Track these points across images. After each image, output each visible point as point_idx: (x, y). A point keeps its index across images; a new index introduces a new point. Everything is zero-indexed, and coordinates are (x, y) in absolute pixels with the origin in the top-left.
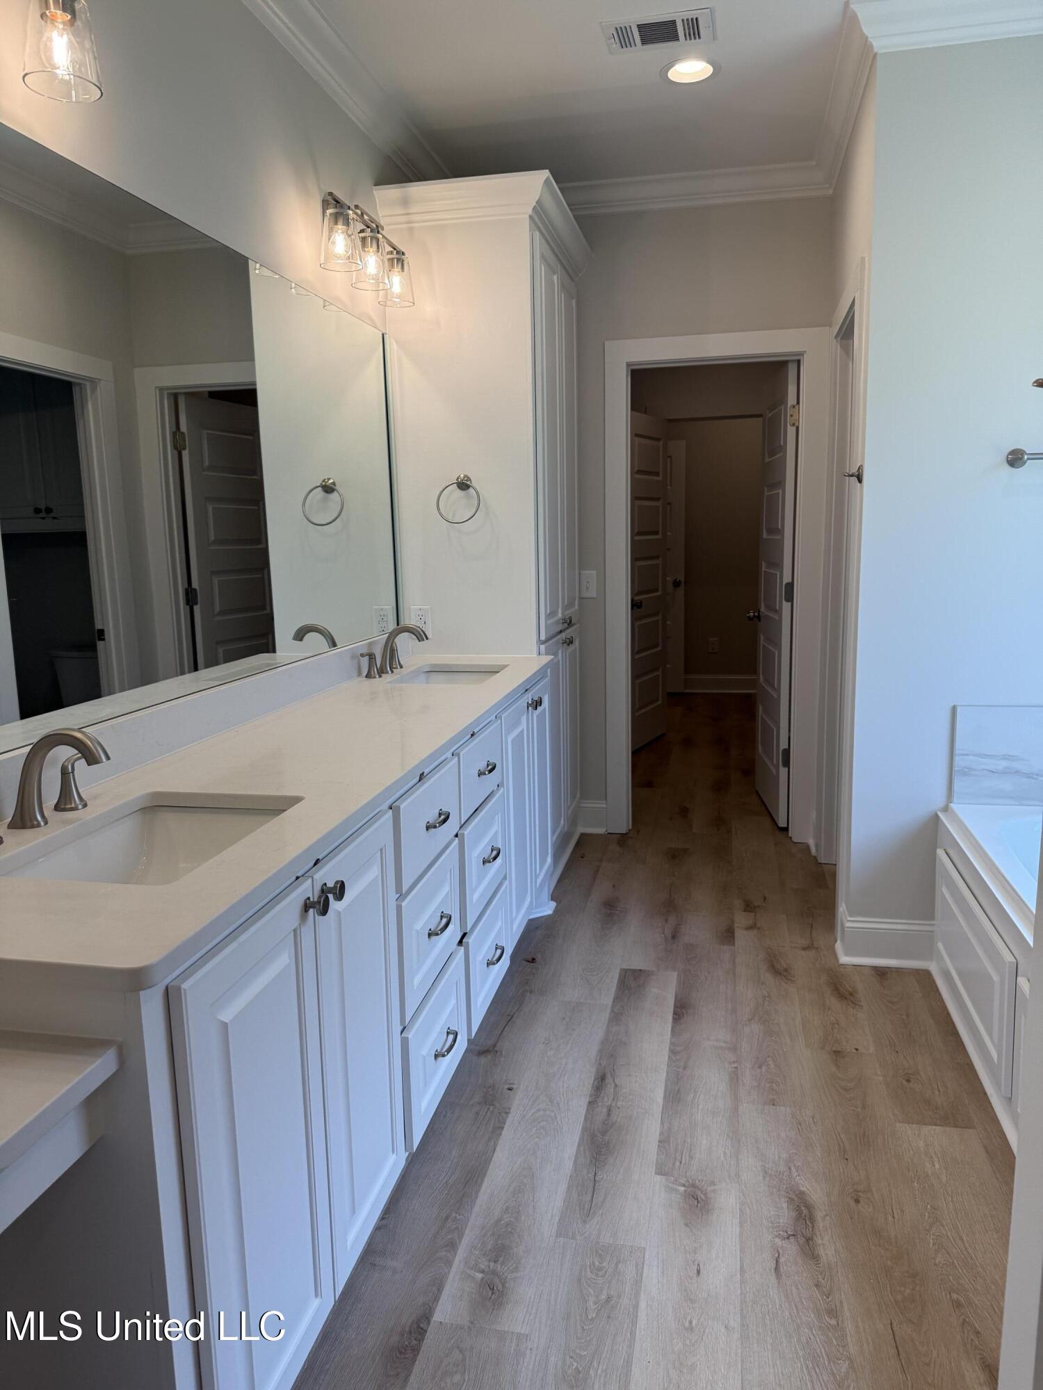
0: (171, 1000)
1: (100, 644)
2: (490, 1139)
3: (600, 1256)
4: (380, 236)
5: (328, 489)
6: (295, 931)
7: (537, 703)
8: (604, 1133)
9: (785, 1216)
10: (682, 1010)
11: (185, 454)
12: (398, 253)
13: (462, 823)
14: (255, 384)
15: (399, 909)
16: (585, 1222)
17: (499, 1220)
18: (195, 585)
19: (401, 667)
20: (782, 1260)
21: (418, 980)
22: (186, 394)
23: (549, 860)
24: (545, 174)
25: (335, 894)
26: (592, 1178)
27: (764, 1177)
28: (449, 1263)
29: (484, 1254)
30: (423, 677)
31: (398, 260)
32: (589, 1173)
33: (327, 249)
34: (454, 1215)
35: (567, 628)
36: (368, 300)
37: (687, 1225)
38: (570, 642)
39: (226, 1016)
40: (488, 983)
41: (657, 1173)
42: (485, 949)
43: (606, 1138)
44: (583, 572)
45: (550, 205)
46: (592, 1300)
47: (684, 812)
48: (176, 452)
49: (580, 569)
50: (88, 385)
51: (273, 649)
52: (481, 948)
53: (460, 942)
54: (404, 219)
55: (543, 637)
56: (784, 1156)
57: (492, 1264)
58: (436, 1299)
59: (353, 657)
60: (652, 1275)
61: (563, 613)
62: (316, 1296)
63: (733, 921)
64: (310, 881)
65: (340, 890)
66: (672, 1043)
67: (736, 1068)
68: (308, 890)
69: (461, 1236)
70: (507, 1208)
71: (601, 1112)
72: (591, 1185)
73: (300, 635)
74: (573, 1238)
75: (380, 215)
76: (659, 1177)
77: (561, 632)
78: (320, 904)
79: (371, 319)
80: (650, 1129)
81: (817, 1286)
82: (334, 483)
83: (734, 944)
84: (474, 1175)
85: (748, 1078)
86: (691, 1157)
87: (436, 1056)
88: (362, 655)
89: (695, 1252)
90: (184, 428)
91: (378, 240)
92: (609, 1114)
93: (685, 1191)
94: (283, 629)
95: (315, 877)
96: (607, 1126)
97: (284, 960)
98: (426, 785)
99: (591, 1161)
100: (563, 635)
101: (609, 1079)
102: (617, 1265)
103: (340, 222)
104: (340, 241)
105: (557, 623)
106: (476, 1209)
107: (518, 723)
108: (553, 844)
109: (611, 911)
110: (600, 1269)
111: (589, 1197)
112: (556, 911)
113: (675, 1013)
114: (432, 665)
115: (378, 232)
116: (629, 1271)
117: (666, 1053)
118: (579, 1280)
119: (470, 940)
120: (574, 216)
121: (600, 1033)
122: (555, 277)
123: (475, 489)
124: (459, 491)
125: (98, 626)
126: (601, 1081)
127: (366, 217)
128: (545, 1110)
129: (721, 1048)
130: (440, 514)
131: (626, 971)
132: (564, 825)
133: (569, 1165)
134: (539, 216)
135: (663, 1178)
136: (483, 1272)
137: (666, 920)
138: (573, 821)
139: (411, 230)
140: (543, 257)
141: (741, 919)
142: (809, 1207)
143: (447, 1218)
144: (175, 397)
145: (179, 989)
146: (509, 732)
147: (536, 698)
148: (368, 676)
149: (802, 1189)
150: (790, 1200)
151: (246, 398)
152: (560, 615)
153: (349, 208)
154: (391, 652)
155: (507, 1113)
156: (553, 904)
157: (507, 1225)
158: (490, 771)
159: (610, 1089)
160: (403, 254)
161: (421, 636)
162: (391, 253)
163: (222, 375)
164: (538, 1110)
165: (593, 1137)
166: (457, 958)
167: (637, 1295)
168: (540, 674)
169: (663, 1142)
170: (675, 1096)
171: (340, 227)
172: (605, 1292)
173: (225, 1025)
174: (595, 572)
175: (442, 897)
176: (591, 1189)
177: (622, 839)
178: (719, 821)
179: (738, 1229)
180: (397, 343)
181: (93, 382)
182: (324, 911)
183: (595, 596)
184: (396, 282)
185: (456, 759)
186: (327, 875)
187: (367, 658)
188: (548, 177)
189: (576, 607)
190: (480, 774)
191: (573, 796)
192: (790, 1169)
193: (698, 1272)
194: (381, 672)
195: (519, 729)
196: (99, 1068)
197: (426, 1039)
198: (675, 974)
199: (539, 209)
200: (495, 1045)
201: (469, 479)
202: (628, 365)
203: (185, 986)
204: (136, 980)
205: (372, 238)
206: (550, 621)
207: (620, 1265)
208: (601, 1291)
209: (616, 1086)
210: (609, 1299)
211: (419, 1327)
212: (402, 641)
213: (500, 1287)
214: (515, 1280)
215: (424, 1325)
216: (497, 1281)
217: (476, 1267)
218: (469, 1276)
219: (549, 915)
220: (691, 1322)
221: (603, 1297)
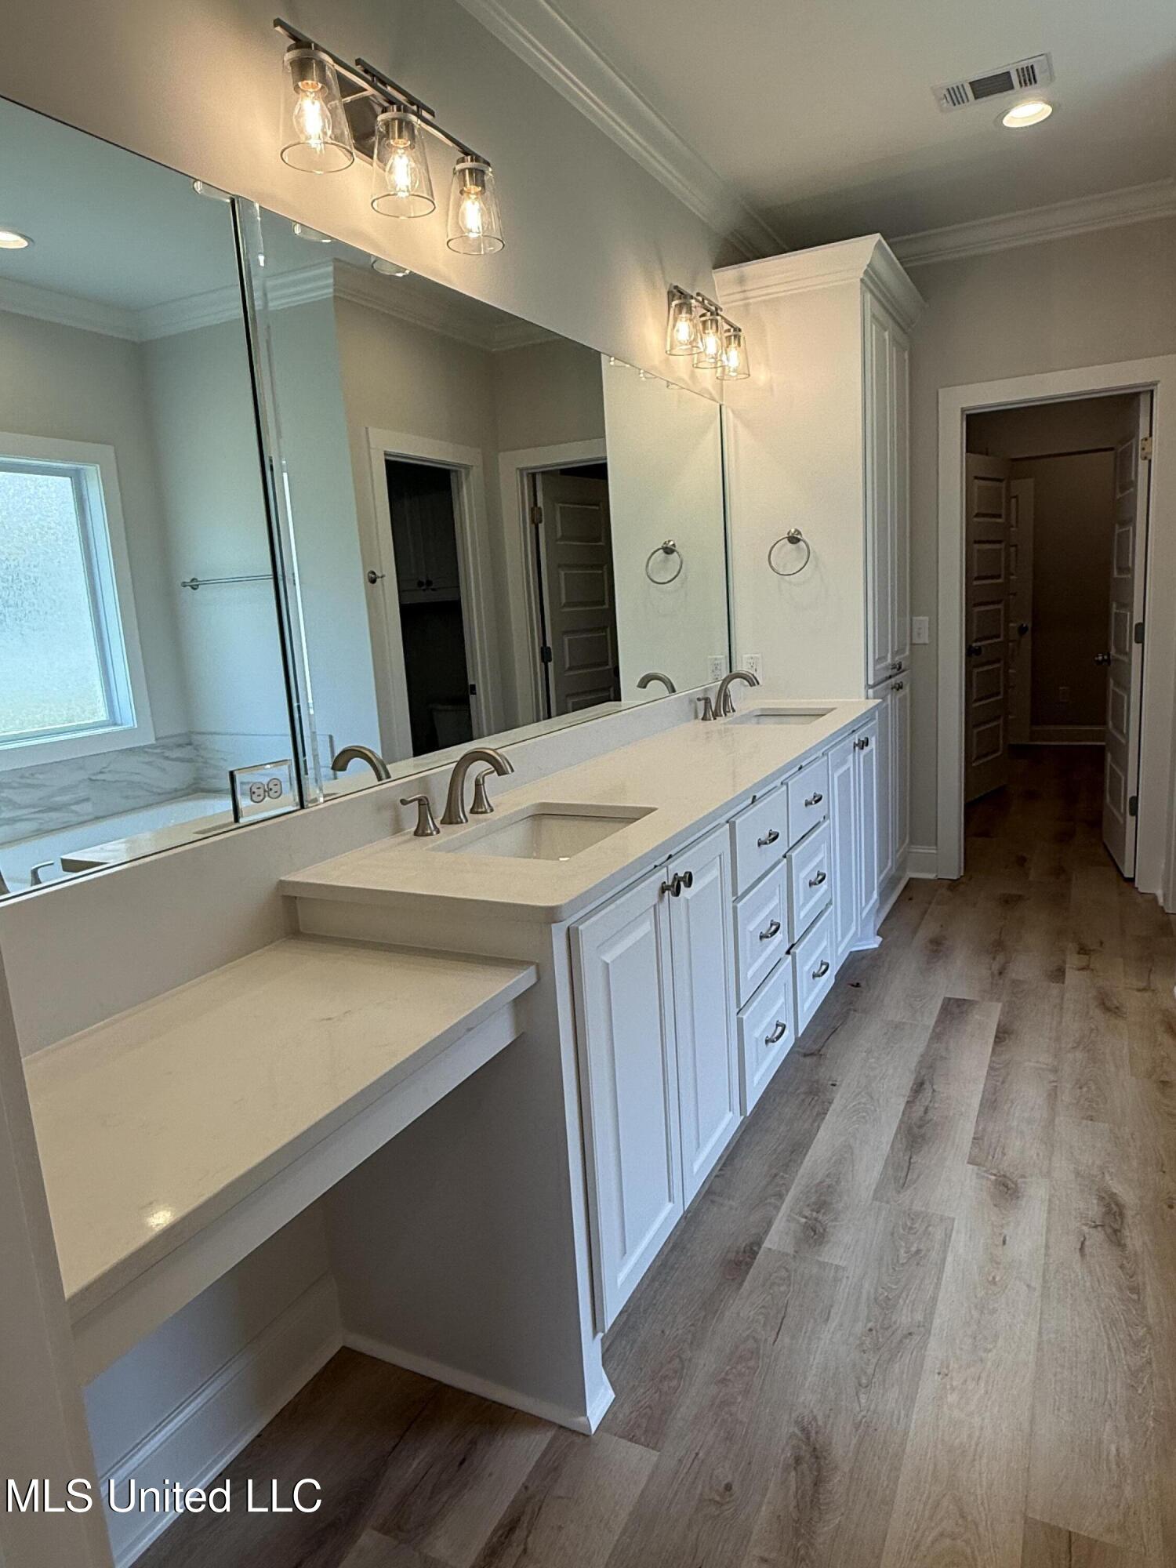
0: (571, 936)
1: (472, 698)
2: (814, 1121)
3: (913, 1219)
4: (719, 318)
5: (668, 550)
6: (655, 906)
7: (864, 744)
8: (920, 1127)
9: (1095, 1210)
10: (1002, 1035)
11: (541, 526)
12: (735, 330)
13: (791, 845)
14: (606, 459)
15: (735, 909)
16: (899, 1192)
17: (821, 1182)
18: (549, 644)
19: (734, 711)
20: (1087, 1243)
21: (752, 972)
22: (543, 473)
23: (875, 895)
24: (878, 236)
25: (684, 882)
26: (907, 1158)
27: (1076, 1177)
28: (777, 1208)
29: (808, 1205)
30: (756, 719)
31: (735, 336)
32: (904, 1156)
33: (672, 337)
34: (781, 1174)
35: (897, 674)
36: (707, 377)
37: (995, 1205)
38: (900, 687)
39: (608, 958)
40: (814, 995)
41: (968, 1163)
42: (810, 963)
43: (923, 1131)
44: (914, 618)
45: (882, 267)
46: (902, 1251)
47: (1022, 861)
48: (534, 526)
49: (912, 613)
50: (463, 470)
51: (618, 698)
52: (808, 960)
53: (788, 952)
54: (738, 296)
55: (871, 682)
56: (1099, 1162)
57: (814, 1214)
58: (766, 1232)
59: (691, 701)
60: (960, 1242)
61: (893, 658)
62: (670, 1200)
63: (1064, 962)
64: (665, 869)
65: (689, 880)
66: (991, 1061)
67: (1056, 1087)
68: (663, 876)
69: (788, 1191)
70: (829, 1174)
71: (918, 1110)
72: (907, 1164)
73: (643, 683)
74: (888, 1202)
75: (718, 295)
76: (971, 1166)
77: (890, 677)
78: (678, 885)
79: (711, 394)
80: (965, 1130)
81: (1121, 1267)
82: (674, 545)
83: (1063, 983)
84: (799, 1148)
85: (1066, 1097)
86: (1004, 1154)
87: (767, 1042)
88: (699, 699)
89: (1002, 1226)
90: (540, 504)
91: (717, 321)
92: (926, 1112)
93: (996, 1180)
94: (628, 679)
95: (669, 866)
96: (923, 1123)
97: (647, 927)
98: (757, 807)
99: (907, 1147)
100: (893, 680)
101: (927, 1085)
102: (927, 1227)
103: (684, 310)
104: (684, 328)
105: (886, 668)
106: (801, 1171)
107: (844, 761)
108: (880, 885)
109: (937, 948)
110: (911, 1228)
111: (904, 1174)
112: (881, 945)
113: (996, 1037)
114: (762, 709)
115: (718, 314)
116: (939, 1234)
117: (986, 1069)
118: (892, 1234)
119: (797, 951)
120: (905, 269)
121: (920, 1048)
122: (887, 333)
123: (805, 542)
124: (789, 545)
125: (471, 682)
126: (919, 1087)
127: (706, 302)
128: (865, 1104)
129: (1041, 1069)
130: (772, 567)
131: (950, 999)
132: (891, 868)
133: (886, 1148)
134: (871, 280)
135: (976, 1168)
136: (806, 1217)
137: (994, 959)
138: (902, 866)
139: (747, 306)
140: (873, 316)
141: (1073, 960)
142: (1119, 1205)
143: (776, 1175)
144: (534, 475)
145: (577, 929)
146: (837, 767)
147: (862, 739)
148: (704, 719)
149: (1113, 1190)
150: (1100, 1198)
151: (598, 471)
152: (889, 661)
153: (692, 297)
154: (724, 696)
155: (830, 1103)
156: (880, 939)
157: (829, 1186)
158: (817, 802)
159: (928, 1093)
160: (740, 330)
161: (752, 681)
162: (729, 331)
163: (574, 454)
164: (859, 1103)
165: (910, 1129)
166: (785, 964)
167: (945, 1252)
168: (868, 716)
169: (977, 1139)
170: (991, 1104)
171: (684, 315)
172: (915, 1245)
173: (607, 965)
174: (927, 618)
175: (772, 908)
176: (906, 1169)
177: (953, 885)
178: (1059, 870)
179: (1045, 1215)
180: (733, 411)
181: (467, 468)
182: (677, 893)
183: (927, 641)
184: (734, 358)
185: (785, 787)
186: (679, 868)
187: (703, 702)
188: (880, 241)
189: (907, 653)
190: (808, 804)
191: (902, 842)
192: (1103, 1174)
193: (1004, 1242)
194: (716, 715)
195: (845, 768)
196: (523, 979)
197: (758, 1028)
198: (1000, 1005)
199: (871, 274)
200: (820, 1051)
201: (799, 533)
202: (963, 410)
203: (580, 927)
204: (551, 915)
205: (712, 320)
206: (878, 667)
207: (930, 1228)
208: (912, 1243)
209: (934, 1091)
210: (918, 1251)
211: (751, 1249)
212: (734, 686)
213: (821, 1231)
214: (835, 1227)
215: (755, 1248)
216: (818, 1225)
217: (800, 1214)
218: (794, 1219)
219: (875, 949)
220: (994, 1278)
221: (914, 1249)
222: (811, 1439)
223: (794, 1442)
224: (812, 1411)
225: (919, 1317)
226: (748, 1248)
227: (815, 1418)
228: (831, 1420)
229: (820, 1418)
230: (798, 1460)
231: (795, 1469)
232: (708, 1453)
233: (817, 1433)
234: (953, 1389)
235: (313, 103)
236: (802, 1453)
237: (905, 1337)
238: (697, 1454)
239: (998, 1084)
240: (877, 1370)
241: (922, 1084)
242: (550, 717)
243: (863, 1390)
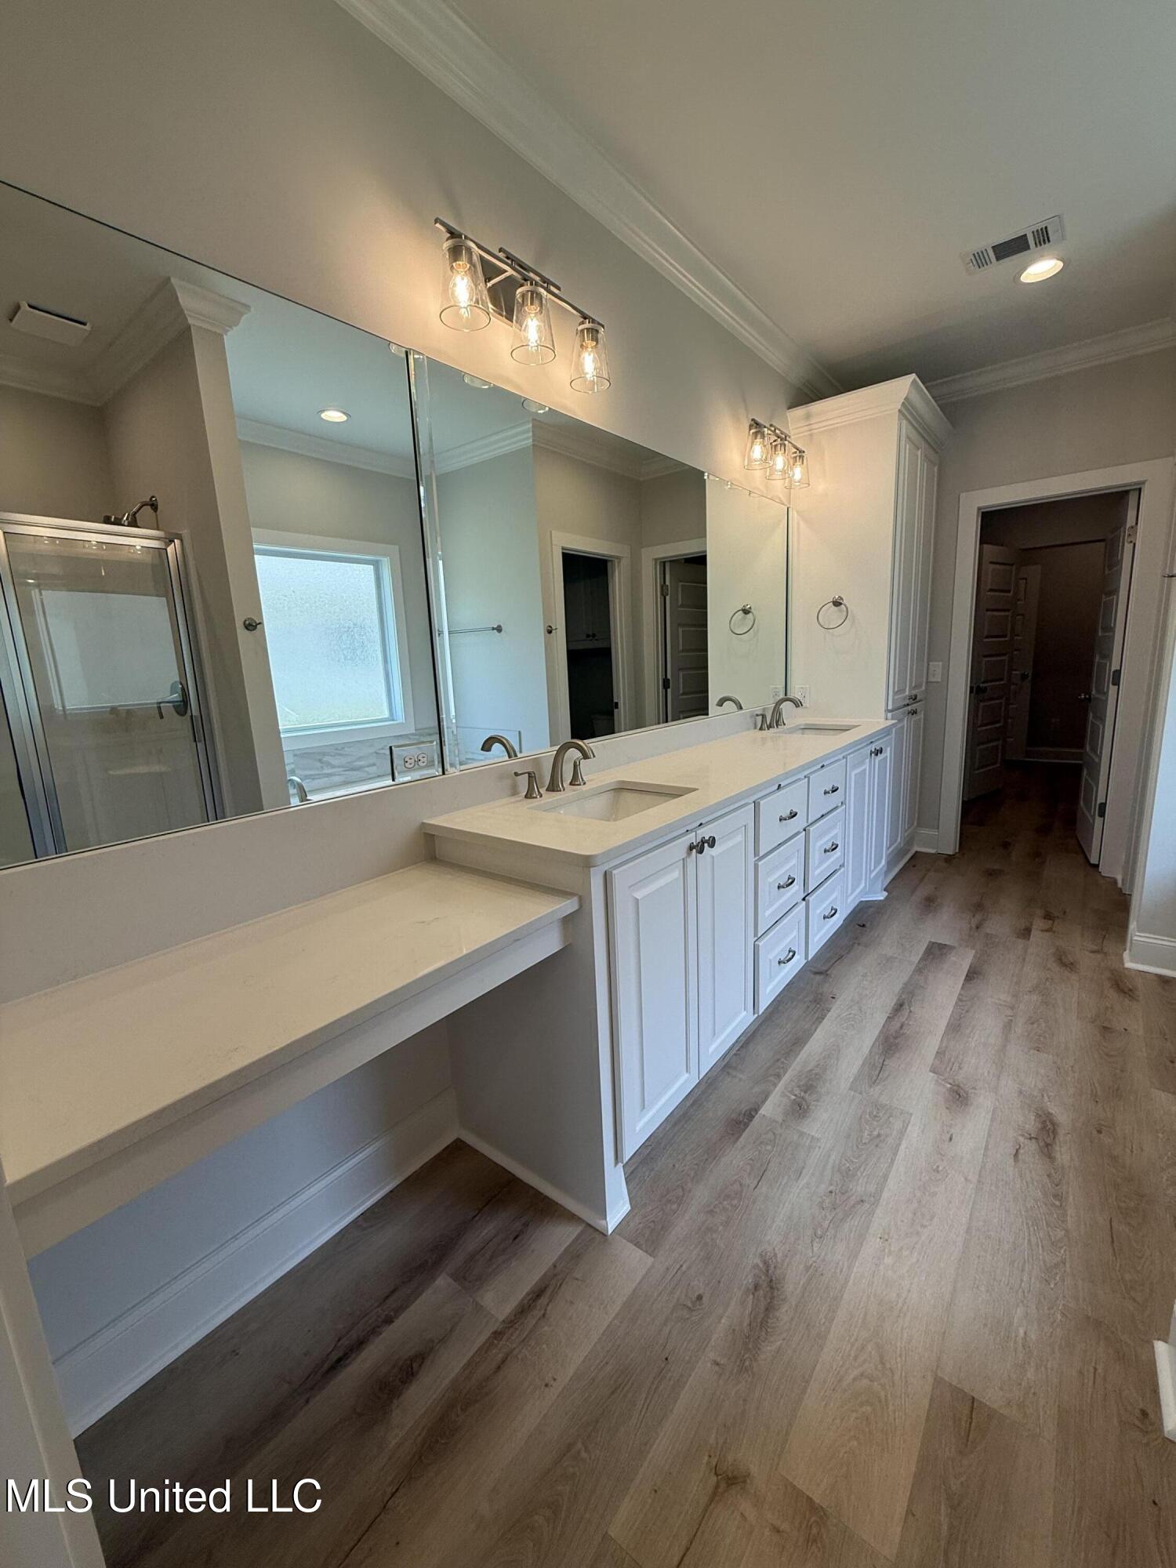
0: (607, 878)
1: (616, 711)
2: (814, 1023)
3: (878, 1109)
4: (786, 442)
5: (746, 612)
6: (683, 859)
7: (878, 752)
8: (896, 1038)
9: (1031, 1125)
10: (972, 975)
11: (668, 598)
12: (800, 452)
13: (810, 822)
14: (706, 551)
15: (756, 867)
16: (871, 1086)
17: (811, 1070)
18: (669, 677)
19: (784, 724)
20: (1021, 1151)
21: (767, 915)
22: (670, 561)
23: (883, 862)
24: (913, 376)
25: (709, 844)
26: (882, 1061)
27: (1019, 1096)
28: (775, 1085)
29: (798, 1087)
30: (801, 731)
31: (800, 457)
32: (879, 1058)
33: (749, 456)
34: (782, 1060)
35: (913, 704)
36: (778, 485)
37: (947, 1108)
38: (914, 712)
39: (639, 895)
40: (823, 933)
41: (930, 1071)
42: (821, 909)
43: (897, 1041)
44: (931, 663)
45: (916, 399)
46: (866, 1133)
47: (1006, 845)
48: (663, 598)
49: (929, 661)
50: (616, 561)
51: (707, 714)
52: (819, 907)
53: (804, 899)
54: (806, 428)
55: (890, 707)
56: (1040, 1086)
57: (802, 1094)
58: (763, 1102)
59: (752, 716)
60: (914, 1131)
61: (910, 691)
62: (687, 1072)
63: (1031, 925)
64: (694, 834)
65: (712, 842)
66: (960, 994)
67: (1012, 1020)
68: (692, 838)
69: (785, 1072)
70: (818, 1065)
71: (896, 1025)
72: (880, 1066)
73: (721, 703)
74: (861, 1093)
75: (790, 428)
76: (932, 1074)
77: (908, 705)
78: (699, 847)
79: (780, 499)
80: (931, 1045)
81: (1049, 1176)
82: (750, 608)
83: (1029, 939)
84: (799, 1041)
85: (1019, 1027)
86: (960, 1068)
87: (779, 963)
88: (757, 715)
89: (951, 1126)
90: (668, 583)
91: (785, 445)
92: (901, 1027)
93: (951, 1088)
94: (713, 697)
95: (698, 832)
96: (898, 1035)
97: (676, 874)
98: (781, 792)
99: (882, 1052)
100: (909, 708)
101: (906, 1006)
102: (889, 1117)
103: (759, 436)
104: (758, 451)
105: (905, 698)
106: (798, 1059)
107: (862, 762)
108: (888, 856)
109: (930, 904)
110: (875, 1116)
111: (877, 1072)
112: (886, 898)
113: (967, 975)
114: (806, 724)
115: (786, 440)
116: (897, 1125)
117: (954, 999)
118: (861, 1118)
119: (811, 899)
120: (939, 406)
121: (905, 978)
122: (919, 452)
123: (845, 606)
124: (833, 607)
125: (615, 700)
126: (899, 1007)
127: (777, 431)
128: (855, 1015)
129: (1001, 1005)
130: (819, 623)
131: (934, 943)
132: (900, 843)
133: (866, 1051)
134: (907, 410)
135: (935, 1076)
136: (796, 1095)
137: (974, 916)
138: (909, 841)
139: (811, 435)
140: (908, 437)
141: (1039, 924)
142: (1053, 1124)
143: (778, 1060)
144: (664, 562)
145: (611, 872)
146: (854, 767)
147: (878, 748)
148: (761, 729)
149: (1050, 1110)
150: (1038, 1116)
151: (700, 561)
152: (907, 693)
153: (765, 427)
154: (777, 711)
155: (829, 1011)
156: (886, 894)
157: (816, 1074)
158: (833, 792)
159: (906, 1013)
160: (804, 452)
161: (798, 704)
162: (796, 453)
163: (688, 548)
164: (850, 1014)
165: (886, 1039)
166: (801, 907)
167: (900, 1139)
168: (886, 731)
169: (940, 1054)
170: (955, 1027)
171: (759, 440)
172: (877, 1130)
173: (637, 901)
174: (941, 663)
175: (792, 865)
176: (879, 1069)
177: (949, 859)
178: (1037, 855)
179: (989, 1123)
180: (797, 512)
181: (618, 558)
182: (701, 851)
183: (939, 680)
184: (798, 472)
185: (807, 779)
186: (706, 833)
187: (761, 717)
188: (914, 379)
189: (924, 688)
190: (826, 792)
191: (911, 824)
192: (1043, 1096)
193: (951, 1139)
194: (770, 727)
195: (863, 768)
196: (569, 906)
197: (772, 950)
198: (974, 951)
199: (907, 404)
200: (827, 971)
201: (842, 599)
202: (979, 509)
203: (614, 872)
204: (586, 863)
205: (781, 444)
206: (896, 697)
207: (891, 1119)
208: (875, 1129)
209: (911, 1011)
210: (879, 1135)
211: (750, 1113)
212: (786, 707)
213: (806, 1107)
214: (816, 1106)
215: (753, 1113)
216: (804, 1103)
217: (791, 1092)
218: (787, 1096)
219: (881, 900)
220: (938, 1167)
221: (875, 1133)
222: (770, 1272)
223: (757, 1271)
224: (774, 1249)
225: (872, 1188)
226: (748, 1112)
227: (775, 1255)
228: (787, 1260)
229: (780, 1255)
230: (756, 1287)
231: (753, 1294)
232: (689, 1268)
233: (775, 1267)
234: (890, 1253)
235: (463, 279)
236: (761, 1282)
237: (858, 1203)
238: (681, 1266)
239: (963, 1012)
240: (831, 1225)
241: (901, 1005)
242: (667, 722)
243: (818, 1240)
